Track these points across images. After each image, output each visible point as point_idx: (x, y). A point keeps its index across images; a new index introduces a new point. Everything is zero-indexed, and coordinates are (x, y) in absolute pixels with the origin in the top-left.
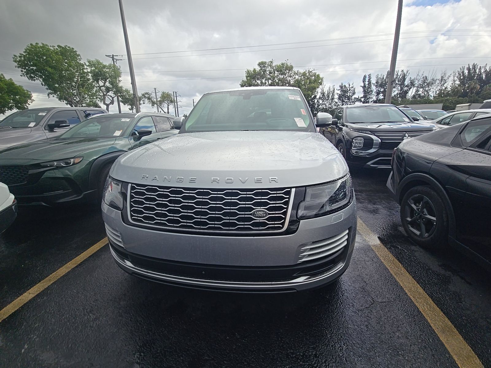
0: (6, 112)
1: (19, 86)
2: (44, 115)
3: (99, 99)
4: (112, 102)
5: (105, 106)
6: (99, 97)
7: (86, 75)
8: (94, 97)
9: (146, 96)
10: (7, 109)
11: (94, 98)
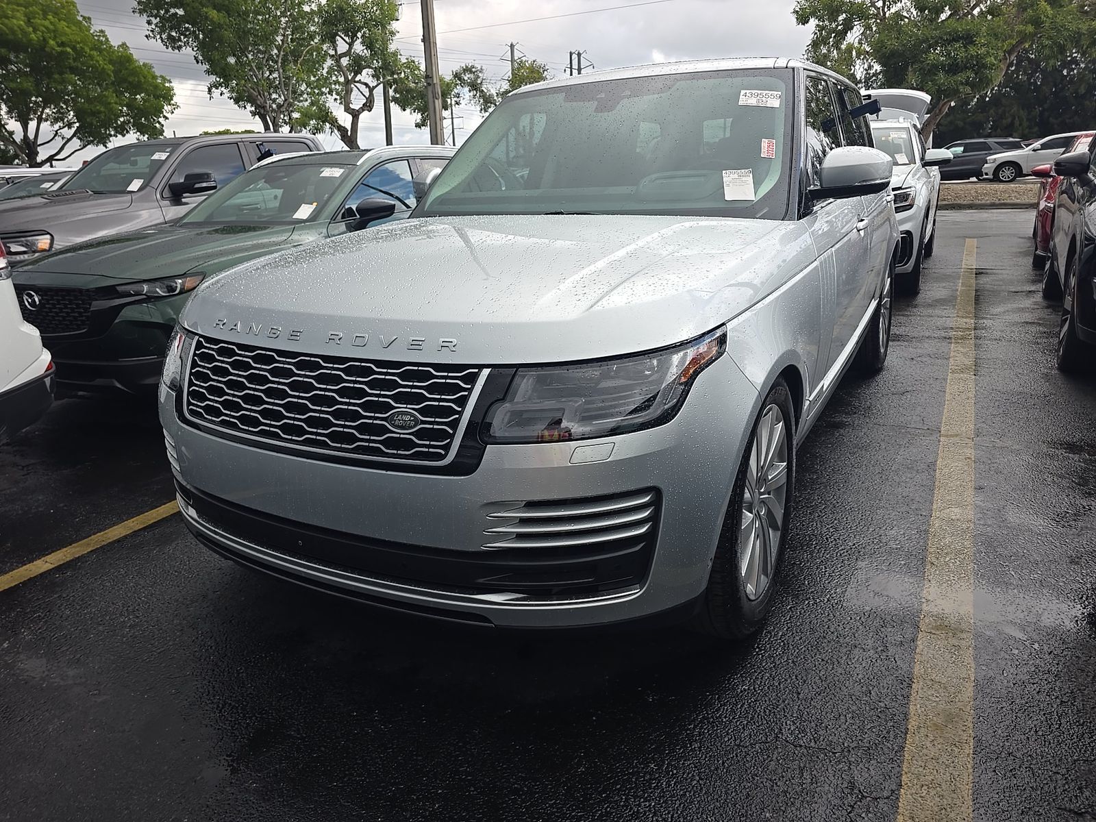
0: (111, 139)
1: (144, 64)
2: (164, 158)
3: (338, 94)
4: (368, 105)
5: (349, 118)
6: (337, 87)
7: (308, 22)
8: (324, 90)
9: (466, 78)
10: (112, 133)
11: (322, 93)
